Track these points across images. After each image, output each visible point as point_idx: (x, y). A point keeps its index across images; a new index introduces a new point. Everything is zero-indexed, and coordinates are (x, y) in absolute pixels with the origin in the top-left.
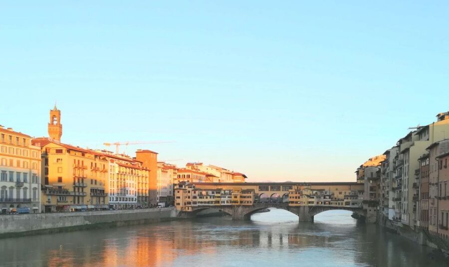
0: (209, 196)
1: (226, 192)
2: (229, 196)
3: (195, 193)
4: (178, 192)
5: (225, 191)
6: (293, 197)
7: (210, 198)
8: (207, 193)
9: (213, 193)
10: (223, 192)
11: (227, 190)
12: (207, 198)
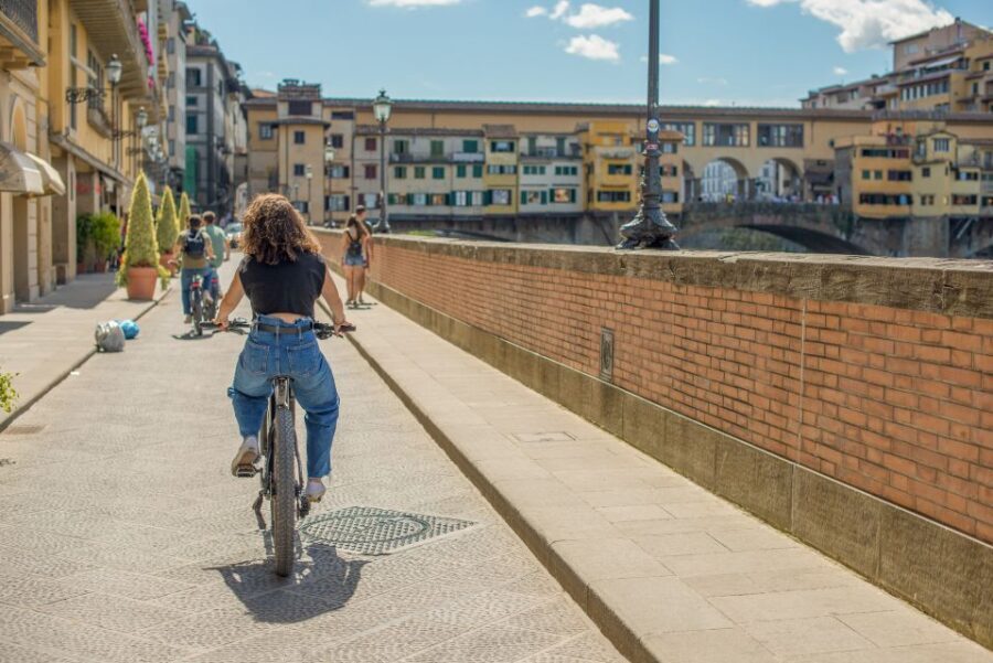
0: (451, 163)
1: (542, 142)
2: (563, 164)
3: (371, 145)
4: (300, 138)
5: (532, 139)
6: (878, 175)
7: (461, 173)
8: (437, 148)
9: (470, 147)
10: (523, 145)
11: (548, 135)
12: (438, 174)
